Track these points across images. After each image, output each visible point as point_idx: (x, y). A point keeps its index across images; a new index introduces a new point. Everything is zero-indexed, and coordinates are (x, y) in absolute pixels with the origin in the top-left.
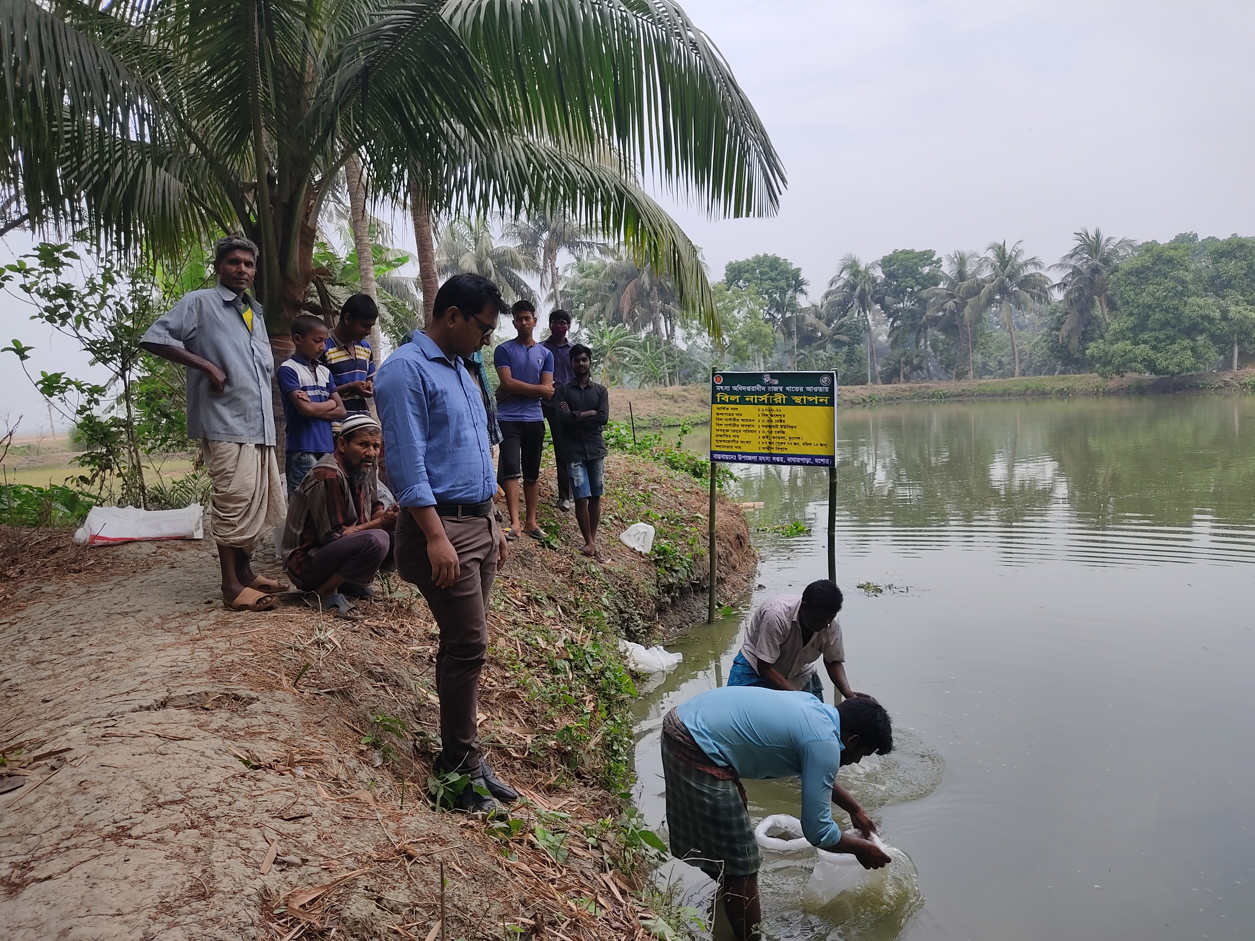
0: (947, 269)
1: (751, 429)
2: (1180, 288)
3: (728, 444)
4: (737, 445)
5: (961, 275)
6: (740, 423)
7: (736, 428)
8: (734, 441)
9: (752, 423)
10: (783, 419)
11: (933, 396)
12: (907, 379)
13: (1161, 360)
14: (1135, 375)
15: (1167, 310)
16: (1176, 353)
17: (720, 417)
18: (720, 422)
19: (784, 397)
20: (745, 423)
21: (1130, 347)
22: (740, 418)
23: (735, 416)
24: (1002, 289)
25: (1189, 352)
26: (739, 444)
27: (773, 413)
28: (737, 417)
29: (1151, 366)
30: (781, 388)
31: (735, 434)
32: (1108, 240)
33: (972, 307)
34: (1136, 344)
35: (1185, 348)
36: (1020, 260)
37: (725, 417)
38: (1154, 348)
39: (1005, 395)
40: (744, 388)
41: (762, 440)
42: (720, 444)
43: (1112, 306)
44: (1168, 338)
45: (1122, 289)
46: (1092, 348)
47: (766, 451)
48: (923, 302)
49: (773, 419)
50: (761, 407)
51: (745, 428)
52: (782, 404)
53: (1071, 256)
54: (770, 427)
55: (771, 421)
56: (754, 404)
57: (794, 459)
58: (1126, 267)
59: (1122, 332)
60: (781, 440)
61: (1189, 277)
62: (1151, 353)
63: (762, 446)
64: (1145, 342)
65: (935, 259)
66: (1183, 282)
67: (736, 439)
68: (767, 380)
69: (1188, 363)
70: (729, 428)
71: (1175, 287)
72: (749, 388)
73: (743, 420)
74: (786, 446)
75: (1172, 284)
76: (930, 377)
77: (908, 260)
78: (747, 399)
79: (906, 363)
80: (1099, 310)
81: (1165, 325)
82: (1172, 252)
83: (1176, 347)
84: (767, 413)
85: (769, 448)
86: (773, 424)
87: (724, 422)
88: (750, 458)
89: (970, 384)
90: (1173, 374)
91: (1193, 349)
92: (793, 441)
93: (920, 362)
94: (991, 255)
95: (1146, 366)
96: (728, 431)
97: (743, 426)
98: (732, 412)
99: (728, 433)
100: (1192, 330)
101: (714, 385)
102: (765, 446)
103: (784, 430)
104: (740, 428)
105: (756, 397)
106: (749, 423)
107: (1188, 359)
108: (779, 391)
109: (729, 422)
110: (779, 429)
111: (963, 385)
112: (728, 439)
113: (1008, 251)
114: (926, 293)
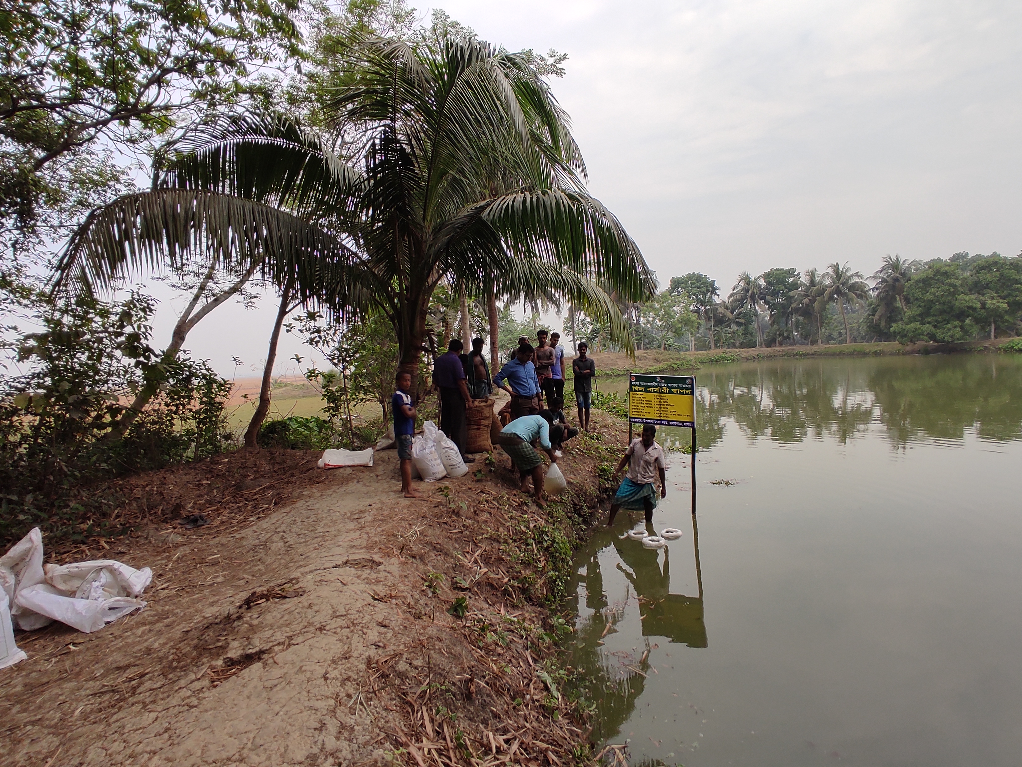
0: (804, 279)
1: (650, 406)
2: (952, 290)
3: (638, 413)
4: (643, 414)
5: (812, 283)
6: (645, 402)
7: (642, 405)
8: (641, 412)
9: (651, 403)
10: (667, 401)
11: (797, 354)
12: (781, 344)
13: (939, 334)
14: (924, 343)
15: (944, 303)
16: (949, 330)
17: (634, 398)
18: (634, 401)
19: (668, 389)
21: (919, 326)
24: (838, 291)
25: (959, 329)
27: (662, 398)
28: (643, 399)
29: (932, 337)
31: (642, 408)
32: (904, 261)
33: (819, 303)
34: (923, 324)
35: (956, 327)
36: (849, 274)
37: (637, 399)
38: (935, 326)
39: (841, 355)
40: (646, 384)
43: (907, 301)
44: (945, 320)
45: (913, 291)
46: (894, 327)
47: (658, 418)
48: (789, 299)
50: (656, 394)
51: (647, 405)
52: (667, 393)
53: (881, 272)
54: (660, 405)
55: (661, 402)
56: (652, 392)
57: (673, 423)
58: (916, 278)
59: (914, 317)
60: (666, 413)
61: (958, 283)
62: (933, 329)
63: (656, 415)
64: (929, 323)
65: (796, 273)
66: (954, 286)
67: (643, 411)
68: (658, 380)
69: (957, 336)
70: (639, 405)
71: (949, 290)
72: (649, 384)
74: (671, 416)
75: (947, 287)
76: (794, 343)
77: (779, 274)
78: (648, 390)
79: (780, 335)
80: (899, 303)
81: (942, 312)
82: (947, 268)
83: (949, 326)
84: (659, 397)
85: (660, 416)
87: (636, 401)
89: (820, 347)
90: (948, 342)
91: (962, 328)
92: (672, 413)
93: (789, 334)
94: (830, 271)
95: (929, 338)
98: (640, 396)
99: (638, 408)
100: (961, 315)
101: (631, 382)
102: (658, 415)
103: (668, 407)
104: (644, 405)
105: (653, 389)
106: (649, 403)
107: (958, 333)
108: (665, 386)
109: (639, 402)
110: (665, 406)
111: (815, 348)
112: (638, 411)
113: (841, 269)
114: (791, 294)
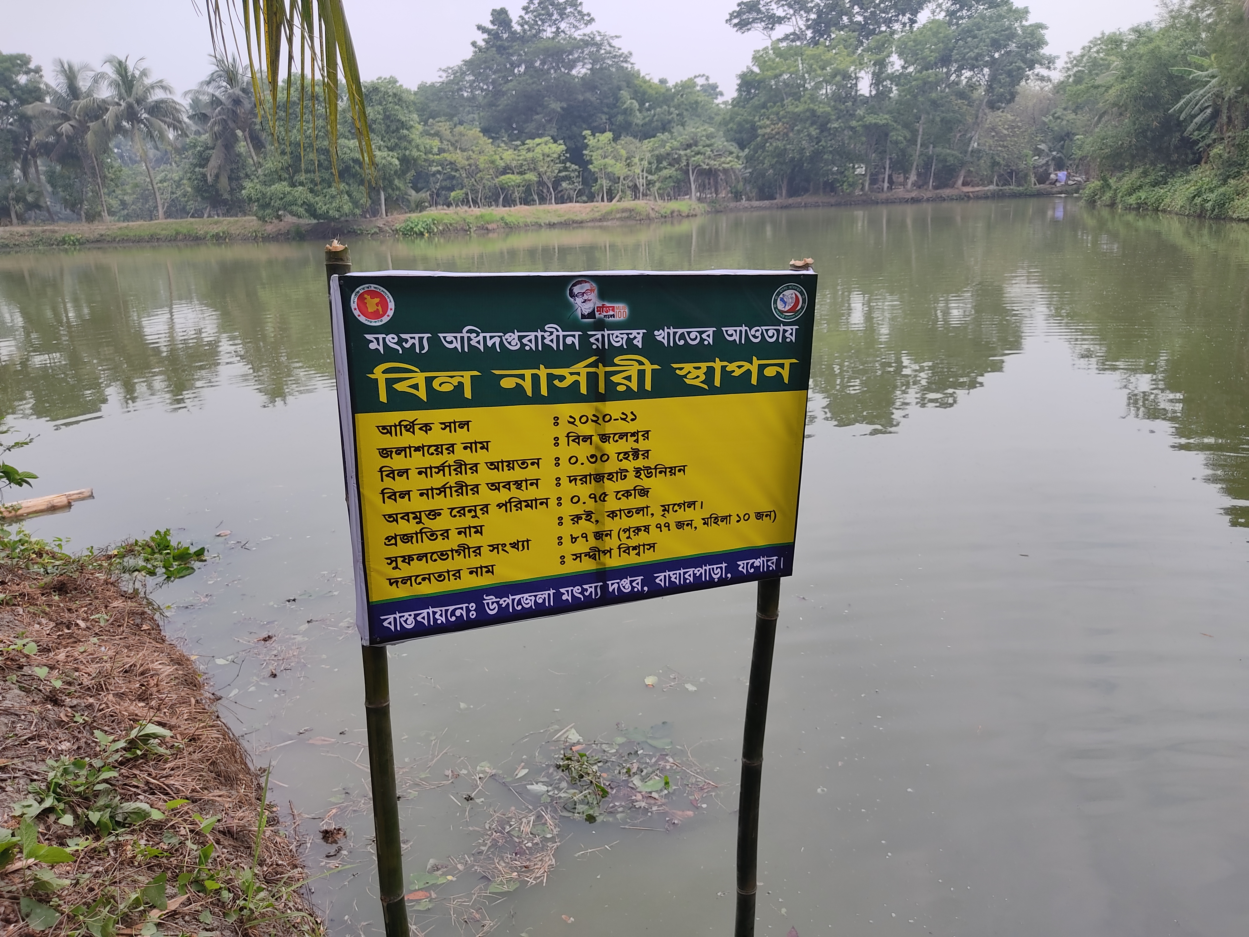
0: (52, 80)
1: (530, 493)
3: (440, 566)
4: (475, 562)
5: (73, 91)
6: (485, 476)
7: (468, 500)
8: (463, 549)
9: (531, 472)
10: (642, 445)
13: (320, 204)
14: (295, 219)
15: (319, 151)
16: (333, 197)
17: (397, 462)
18: (399, 484)
19: (649, 367)
20: (506, 475)
21: (288, 189)
22: (481, 457)
23: (460, 454)
24: (131, 115)
26: (486, 558)
27: (610, 428)
28: (469, 457)
29: (312, 211)
30: (638, 336)
31: (467, 520)
33: (96, 133)
34: (293, 185)
35: (342, 192)
36: (147, 81)
37: (418, 460)
38: (311, 191)
40: (494, 340)
41: (570, 528)
42: (405, 570)
43: (258, 144)
44: (323, 181)
46: (248, 188)
47: (587, 565)
48: (24, 120)
49: (611, 448)
50: (566, 410)
51: (504, 495)
52: (642, 394)
53: (208, 83)
54: (599, 478)
55: (604, 458)
56: (537, 399)
57: (674, 576)
59: (277, 172)
60: (637, 520)
62: (309, 196)
63: (569, 548)
64: (302, 184)
65: (32, 66)
67: (473, 540)
69: (346, 208)
70: (440, 502)
72: (512, 340)
73: (494, 466)
74: (654, 536)
76: (52, 218)
78: (507, 383)
79: (17, 200)
84: (587, 429)
85: (594, 554)
86: (611, 466)
87: (416, 482)
88: (528, 600)
89: (107, 227)
91: (349, 194)
92: (672, 518)
94: (109, 70)
95: (306, 210)
96: (434, 514)
97: (494, 486)
98: (445, 437)
99: (437, 524)
101: (355, 329)
102: (582, 547)
103: (645, 482)
104: (486, 496)
105: (543, 372)
106: (518, 474)
107: (346, 204)
108: (631, 348)
109: (438, 480)
110: (630, 482)
111: (98, 229)
112: (440, 545)
113: (131, 68)
114: (30, 109)
